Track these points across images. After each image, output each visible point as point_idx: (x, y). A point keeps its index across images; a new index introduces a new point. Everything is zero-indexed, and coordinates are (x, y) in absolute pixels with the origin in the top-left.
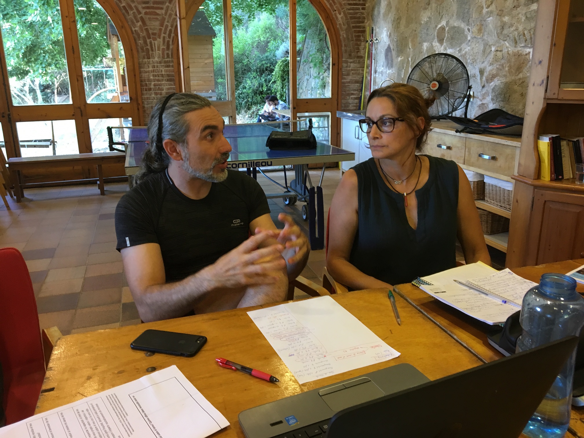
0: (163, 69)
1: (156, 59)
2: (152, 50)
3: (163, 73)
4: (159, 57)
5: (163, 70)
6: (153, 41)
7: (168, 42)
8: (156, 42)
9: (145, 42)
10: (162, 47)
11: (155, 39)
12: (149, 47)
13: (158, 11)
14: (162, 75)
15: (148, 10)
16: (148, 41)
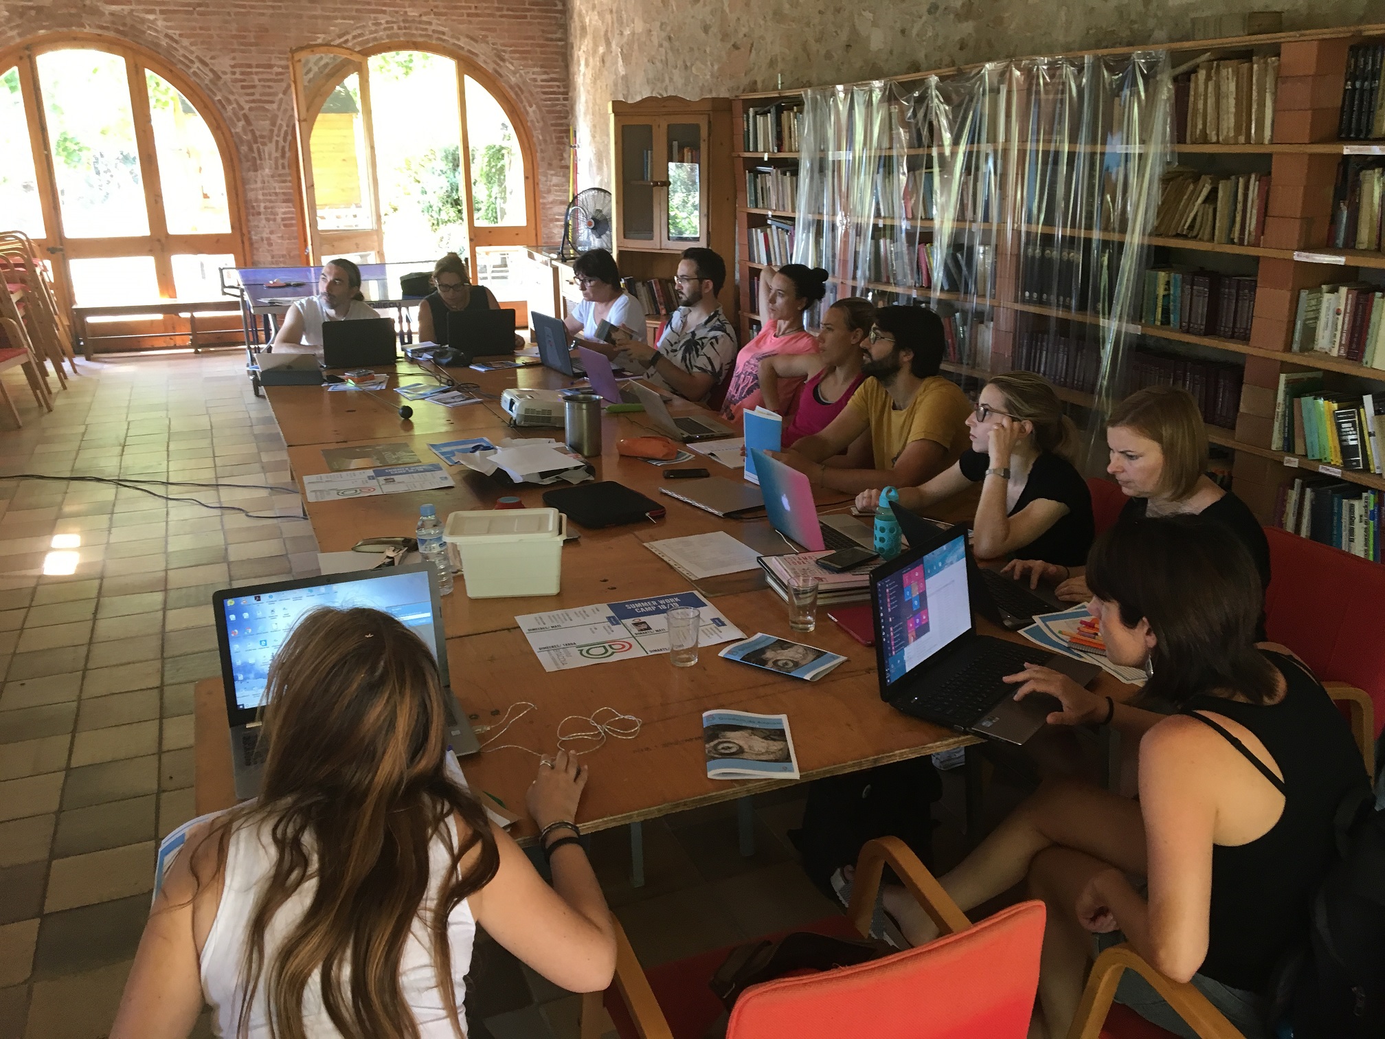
0: (276, 185)
1: (267, 171)
2: (261, 159)
3: (278, 191)
4: (271, 168)
5: (278, 187)
6: (261, 147)
7: (283, 148)
8: (266, 149)
9: (251, 149)
10: (275, 155)
11: (264, 144)
12: (256, 155)
13: (267, 106)
14: (276, 194)
15: (253, 105)
16: (255, 146)
